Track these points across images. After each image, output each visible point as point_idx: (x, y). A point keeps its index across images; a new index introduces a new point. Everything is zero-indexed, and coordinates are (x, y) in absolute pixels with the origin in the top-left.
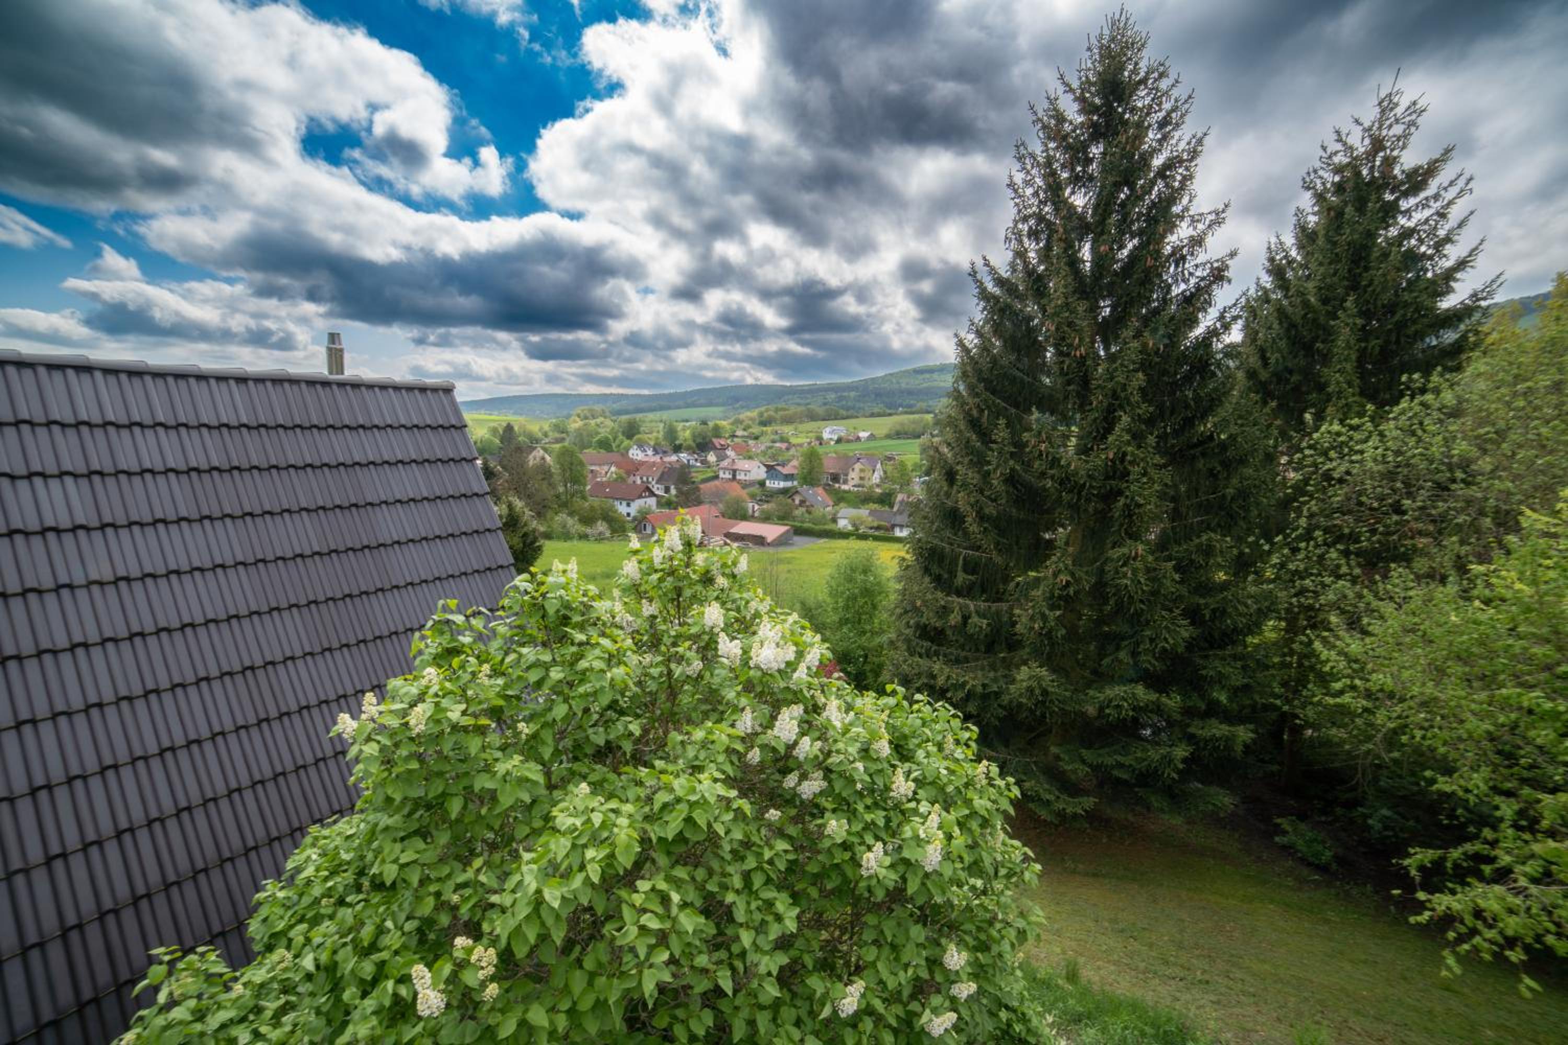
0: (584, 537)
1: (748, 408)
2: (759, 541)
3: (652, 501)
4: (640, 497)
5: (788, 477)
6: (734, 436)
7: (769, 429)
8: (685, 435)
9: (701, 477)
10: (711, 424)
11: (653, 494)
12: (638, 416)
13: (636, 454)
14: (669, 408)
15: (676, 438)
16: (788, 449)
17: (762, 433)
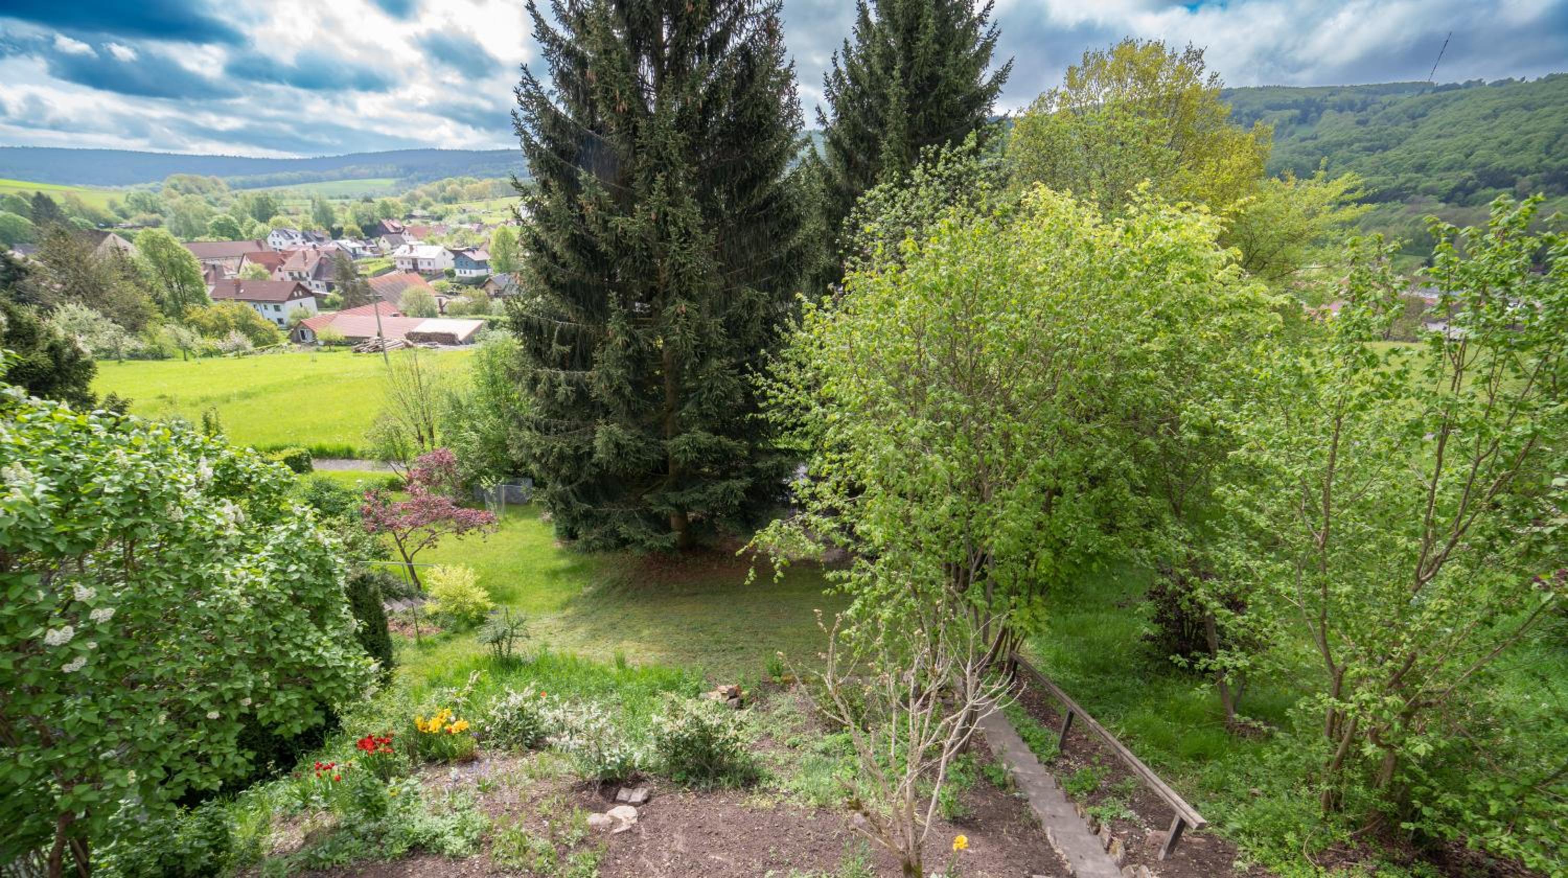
0: (209, 354)
1: (426, 180)
2: (449, 339)
3: (310, 302)
4: (291, 297)
5: (481, 264)
6: (412, 217)
7: (454, 207)
8: (345, 219)
9: (373, 269)
10: (378, 201)
11: (308, 293)
12: (271, 192)
13: (277, 242)
14: (320, 180)
15: (333, 220)
16: (479, 231)
17: (447, 213)
